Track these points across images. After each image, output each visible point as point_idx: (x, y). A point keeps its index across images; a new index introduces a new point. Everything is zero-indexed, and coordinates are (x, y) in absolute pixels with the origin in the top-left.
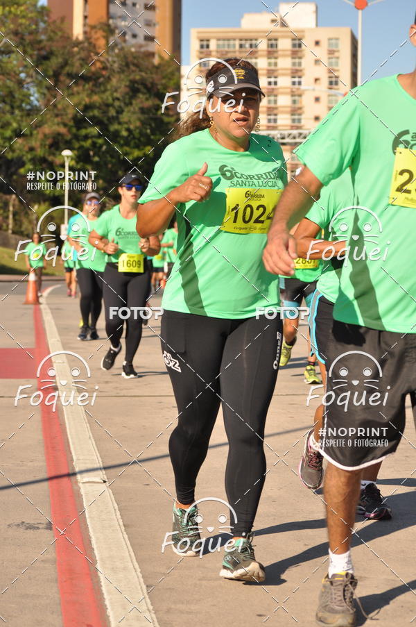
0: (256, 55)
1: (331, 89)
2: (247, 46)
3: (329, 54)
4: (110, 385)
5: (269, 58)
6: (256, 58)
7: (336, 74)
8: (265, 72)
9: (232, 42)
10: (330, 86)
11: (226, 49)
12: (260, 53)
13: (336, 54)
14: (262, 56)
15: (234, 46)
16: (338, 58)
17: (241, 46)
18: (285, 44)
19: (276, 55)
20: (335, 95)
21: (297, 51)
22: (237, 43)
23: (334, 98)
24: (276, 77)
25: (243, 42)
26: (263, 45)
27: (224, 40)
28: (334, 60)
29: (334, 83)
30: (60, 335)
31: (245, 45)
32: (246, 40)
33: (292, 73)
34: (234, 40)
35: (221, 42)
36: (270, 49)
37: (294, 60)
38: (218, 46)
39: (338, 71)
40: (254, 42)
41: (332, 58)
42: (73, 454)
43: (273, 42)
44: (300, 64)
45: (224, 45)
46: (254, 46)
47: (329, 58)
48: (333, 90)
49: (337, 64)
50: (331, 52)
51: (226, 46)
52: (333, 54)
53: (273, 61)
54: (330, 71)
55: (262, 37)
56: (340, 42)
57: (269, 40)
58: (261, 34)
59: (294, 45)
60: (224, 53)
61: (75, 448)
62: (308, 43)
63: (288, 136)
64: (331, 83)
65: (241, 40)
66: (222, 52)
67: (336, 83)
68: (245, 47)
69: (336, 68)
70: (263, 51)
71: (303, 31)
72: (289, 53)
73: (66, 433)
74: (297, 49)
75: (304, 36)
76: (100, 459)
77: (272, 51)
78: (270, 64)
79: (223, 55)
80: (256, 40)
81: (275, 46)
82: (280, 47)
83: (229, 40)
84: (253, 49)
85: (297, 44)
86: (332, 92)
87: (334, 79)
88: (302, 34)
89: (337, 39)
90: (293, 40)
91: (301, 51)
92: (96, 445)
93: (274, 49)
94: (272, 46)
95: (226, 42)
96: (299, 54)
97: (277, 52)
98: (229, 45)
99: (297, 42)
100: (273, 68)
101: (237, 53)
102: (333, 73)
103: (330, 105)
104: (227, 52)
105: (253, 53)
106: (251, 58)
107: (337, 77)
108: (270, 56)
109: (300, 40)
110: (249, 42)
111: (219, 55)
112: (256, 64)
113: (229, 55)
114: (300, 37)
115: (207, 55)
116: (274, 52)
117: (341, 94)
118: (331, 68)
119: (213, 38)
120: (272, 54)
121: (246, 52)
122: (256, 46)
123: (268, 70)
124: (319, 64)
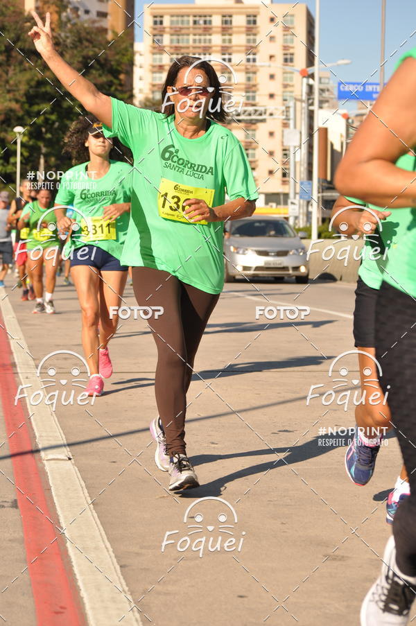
0: (211, 32)
1: (286, 66)
2: (201, 22)
3: (285, 31)
4: (69, 361)
5: (223, 35)
6: (210, 35)
7: (291, 51)
8: (219, 49)
9: (186, 18)
10: (285, 63)
11: (180, 25)
12: (214, 29)
13: (292, 31)
14: (217, 32)
15: (188, 21)
16: (293, 35)
17: (195, 22)
18: (239, 21)
19: (230, 31)
20: (290, 72)
21: (252, 28)
22: (191, 19)
23: (289, 75)
24: (230, 54)
25: (197, 18)
26: (217, 21)
27: (178, 16)
28: (289, 37)
29: (289, 60)
30: (15, 312)
31: (199, 21)
32: (200, 16)
33: (247, 50)
34: (188, 16)
35: (175, 19)
36: (224, 26)
37: (249, 37)
38: (172, 22)
39: (293, 48)
40: (208, 18)
41: (287, 35)
42: (36, 430)
43: (228, 18)
44: (254, 41)
45: (177, 21)
46: (208, 22)
47: (284, 35)
48: (288, 67)
49: (292, 41)
50: (286, 29)
51: (180, 22)
52: (288, 30)
53: (227, 37)
54: (285, 48)
55: (217, 13)
56: (295, 19)
57: (224, 16)
58: (215, 10)
59: (249, 22)
60: (178, 29)
61: (36, 425)
62: (262, 21)
63: (244, 114)
64: (286, 60)
65: (195, 16)
66: (176, 28)
67: (292, 60)
68: (199, 24)
69: (291, 45)
70: (218, 27)
71: (258, 8)
72: (244, 29)
73: (27, 409)
74: (252, 25)
75: (259, 13)
76: (63, 435)
77: (227, 27)
78: (224, 41)
79: (176, 31)
80: (210, 16)
81: (229, 22)
82: (234, 23)
84: (208, 26)
85: (252, 21)
86: (288, 69)
87: (289, 57)
88: (257, 10)
89: (292, 16)
90: (248, 16)
91: (256, 28)
92: (59, 421)
93: (228, 26)
94: (226, 22)
95: (180, 19)
96: (254, 31)
97: (231, 28)
98: (183, 22)
99: (252, 18)
100: (227, 44)
101: (191, 30)
102: (288, 50)
103: (286, 83)
104: (181, 28)
105: (207, 30)
106: (205, 35)
107: (292, 54)
108: (225, 33)
109: (255, 16)
110: (203, 19)
111: (172, 32)
112: (210, 41)
113: (183, 31)
114: (255, 14)
115: (160, 31)
116: (229, 28)
117: (297, 71)
118: (286, 44)
119: (167, 14)
120: (227, 31)
121: (200, 28)
122: (210, 22)
123: (222, 47)
124: (274, 41)
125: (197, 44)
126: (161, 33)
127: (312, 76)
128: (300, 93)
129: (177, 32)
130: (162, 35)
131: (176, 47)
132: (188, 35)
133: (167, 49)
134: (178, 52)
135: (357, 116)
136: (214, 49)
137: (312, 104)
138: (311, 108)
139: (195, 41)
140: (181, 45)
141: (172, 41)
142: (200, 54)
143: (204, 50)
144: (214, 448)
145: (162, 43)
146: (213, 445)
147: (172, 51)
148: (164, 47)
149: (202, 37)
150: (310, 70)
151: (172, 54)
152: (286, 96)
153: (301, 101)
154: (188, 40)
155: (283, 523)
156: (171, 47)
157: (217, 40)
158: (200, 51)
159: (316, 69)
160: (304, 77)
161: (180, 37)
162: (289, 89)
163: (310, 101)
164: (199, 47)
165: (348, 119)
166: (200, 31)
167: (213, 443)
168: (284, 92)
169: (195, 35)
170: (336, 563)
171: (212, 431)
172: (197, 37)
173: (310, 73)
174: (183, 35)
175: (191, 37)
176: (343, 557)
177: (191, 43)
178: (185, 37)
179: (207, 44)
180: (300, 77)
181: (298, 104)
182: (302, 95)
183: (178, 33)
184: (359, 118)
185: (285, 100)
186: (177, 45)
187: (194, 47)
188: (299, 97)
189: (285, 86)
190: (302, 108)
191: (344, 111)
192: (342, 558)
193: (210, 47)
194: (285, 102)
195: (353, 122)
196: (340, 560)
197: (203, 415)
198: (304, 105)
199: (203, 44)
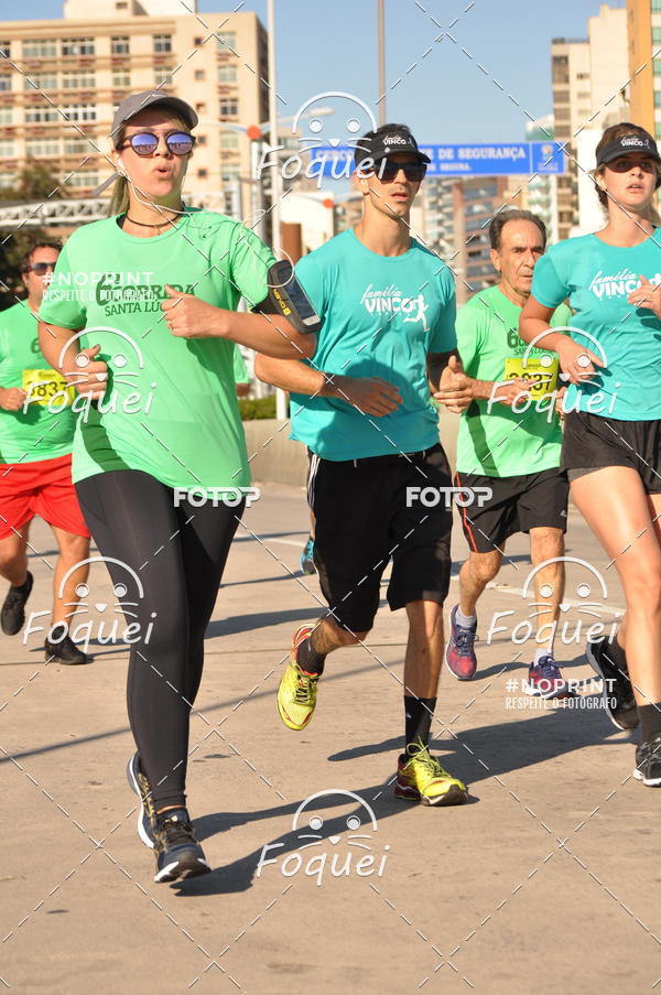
0: (93, 66)
1: (224, 121)
2: (76, 50)
3: (220, 60)
6: (92, 72)
7: (233, 94)
8: (109, 95)
9: (49, 45)
10: (224, 117)
11: (40, 58)
12: (99, 62)
13: (232, 60)
14: (103, 67)
15: (54, 50)
16: (234, 66)
17: (65, 51)
18: (142, 46)
19: (126, 65)
20: (232, 132)
21: (164, 57)
22: (59, 46)
23: (229, 136)
25: (69, 44)
26: (103, 47)
27: (35, 41)
28: (227, 71)
29: (229, 111)
31: (72, 48)
32: (74, 40)
34: (53, 40)
35: (30, 46)
36: (117, 55)
37: (159, 73)
38: (25, 52)
39: (235, 88)
40: (87, 44)
41: (223, 67)
43: (122, 42)
44: (169, 80)
45: (35, 50)
46: (87, 50)
47: (220, 67)
48: (228, 124)
49: (234, 77)
50: (223, 57)
51: (39, 52)
52: (226, 60)
53: (122, 75)
54: (223, 89)
55: (103, 34)
56: (238, 39)
57: (115, 39)
58: (99, 29)
59: (158, 47)
60: (37, 64)
62: (180, 45)
64: (224, 111)
65: (65, 41)
66: (33, 62)
67: (234, 110)
68: (72, 54)
69: (232, 84)
70: (105, 58)
71: (173, 22)
72: (150, 60)
74: (163, 53)
75: (174, 31)
77: (120, 58)
78: (117, 81)
79: (33, 67)
80: (92, 39)
81: (124, 50)
82: (133, 51)
83: (43, 41)
84: (88, 56)
85: (164, 44)
86: (227, 126)
87: (229, 104)
88: (171, 26)
89: (233, 33)
90: (157, 37)
91: (171, 57)
93: (123, 55)
94: (119, 49)
95: (39, 46)
96: (168, 62)
97: (128, 59)
98: (44, 51)
99: (163, 41)
100: (122, 87)
101: (59, 64)
102: (227, 93)
103: (225, 150)
104: (41, 62)
105: (87, 64)
106: (84, 72)
107: (235, 100)
108: (117, 67)
109: (168, 37)
110: (79, 44)
111: (27, 68)
112: (93, 82)
113: (46, 68)
114: (167, 32)
115: (7, 68)
116: (123, 59)
117: (242, 130)
118: (223, 84)
119: (16, 38)
120: (121, 64)
121: (74, 61)
122: (92, 49)
123: (115, 92)
124: (203, 79)
125: (71, 89)
126: (7, 72)
127: (266, 138)
128: (247, 169)
129: (35, 68)
130: (9, 76)
131: (35, 95)
132: (54, 73)
133: (19, 99)
134: (38, 103)
135: (352, 200)
136: (100, 95)
137: (269, 186)
138: (268, 192)
139: (66, 83)
140: (43, 91)
141: (27, 84)
142: (76, 106)
143: (83, 99)
144: (96, 791)
145: (10, 88)
146: (95, 787)
147: (28, 102)
148: (14, 95)
149: (79, 77)
150: (264, 128)
151: (28, 107)
152: (228, 173)
153: (250, 182)
154: (54, 82)
155: (204, 914)
156: (26, 96)
157: (104, 79)
158: (76, 100)
159: (272, 127)
160: (254, 140)
161: (41, 78)
162: (233, 160)
163: (266, 182)
164: (75, 94)
165: (335, 207)
166: (75, 66)
167: (94, 783)
168: (223, 166)
169: (66, 73)
170: (289, 978)
171: (94, 762)
172: (70, 77)
173: (264, 132)
174: (45, 73)
175: (60, 77)
176: (301, 966)
177: (60, 87)
178: (50, 77)
179: (88, 89)
180: (248, 139)
181: (246, 187)
182: (251, 172)
183: (38, 70)
184: (355, 205)
185: (226, 180)
186: (35, 91)
187: (66, 95)
188: (247, 176)
189: (225, 155)
190: (252, 194)
191: (328, 195)
192: (300, 969)
193: (93, 94)
194: (226, 183)
195: (344, 212)
196: (296, 972)
197: (79, 736)
198: (256, 188)
199: (80, 89)
